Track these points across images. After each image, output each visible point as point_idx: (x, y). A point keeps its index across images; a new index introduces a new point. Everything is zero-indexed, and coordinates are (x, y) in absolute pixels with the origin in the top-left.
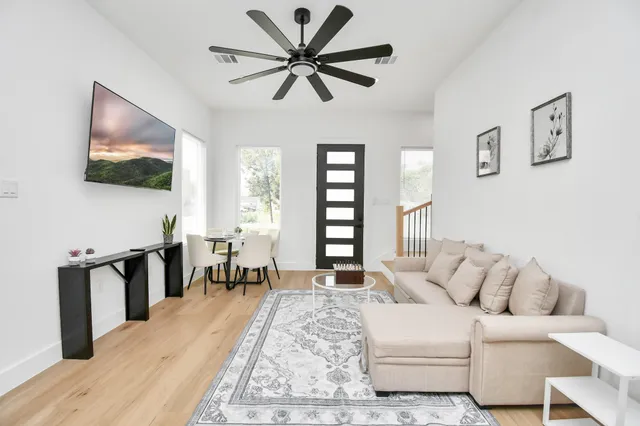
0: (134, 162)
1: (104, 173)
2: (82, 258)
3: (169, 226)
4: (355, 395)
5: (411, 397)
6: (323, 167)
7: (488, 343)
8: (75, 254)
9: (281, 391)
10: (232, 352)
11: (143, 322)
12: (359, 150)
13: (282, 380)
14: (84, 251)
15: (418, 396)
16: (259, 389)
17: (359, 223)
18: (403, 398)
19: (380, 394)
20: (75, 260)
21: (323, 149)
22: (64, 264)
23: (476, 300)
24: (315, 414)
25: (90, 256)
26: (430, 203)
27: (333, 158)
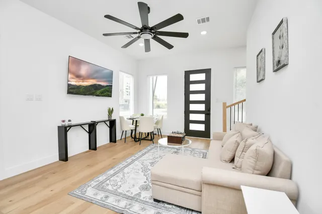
0: (91, 86)
1: (81, 90)
2: (67, 123)
3: (111, 112)
4: (144, 198)
5: (170, 206)
6: (188, 83)
7: (205, 184)
8: (64, 121)
9: (115, 188)
10: (112, 168)
11: (94, 151)
12: (207, 72)
13: (119, 183)
14: (67, 121)
15: (174, 207)
16: (108, 185)
17: (208, 112)
18: (166, 205)
19: (155, 200)
20: (64, 123)
21: (188, 74)
22: (60, 125)
23: (232, 160)
24: (119, 201)
25: (70, 122)
26: (245, 100)
27: (193, 77)
